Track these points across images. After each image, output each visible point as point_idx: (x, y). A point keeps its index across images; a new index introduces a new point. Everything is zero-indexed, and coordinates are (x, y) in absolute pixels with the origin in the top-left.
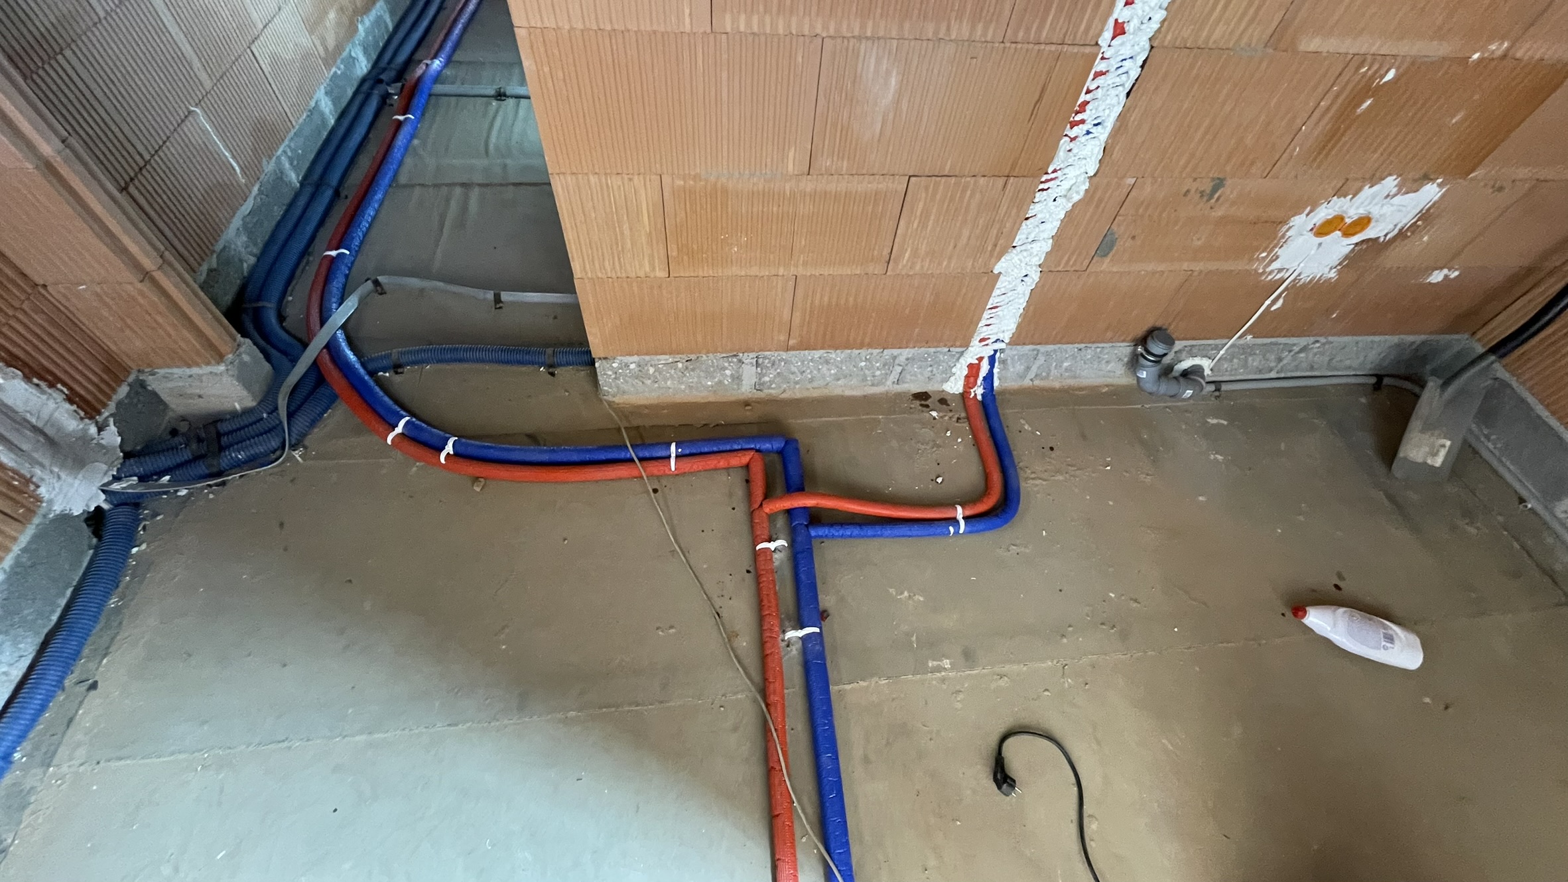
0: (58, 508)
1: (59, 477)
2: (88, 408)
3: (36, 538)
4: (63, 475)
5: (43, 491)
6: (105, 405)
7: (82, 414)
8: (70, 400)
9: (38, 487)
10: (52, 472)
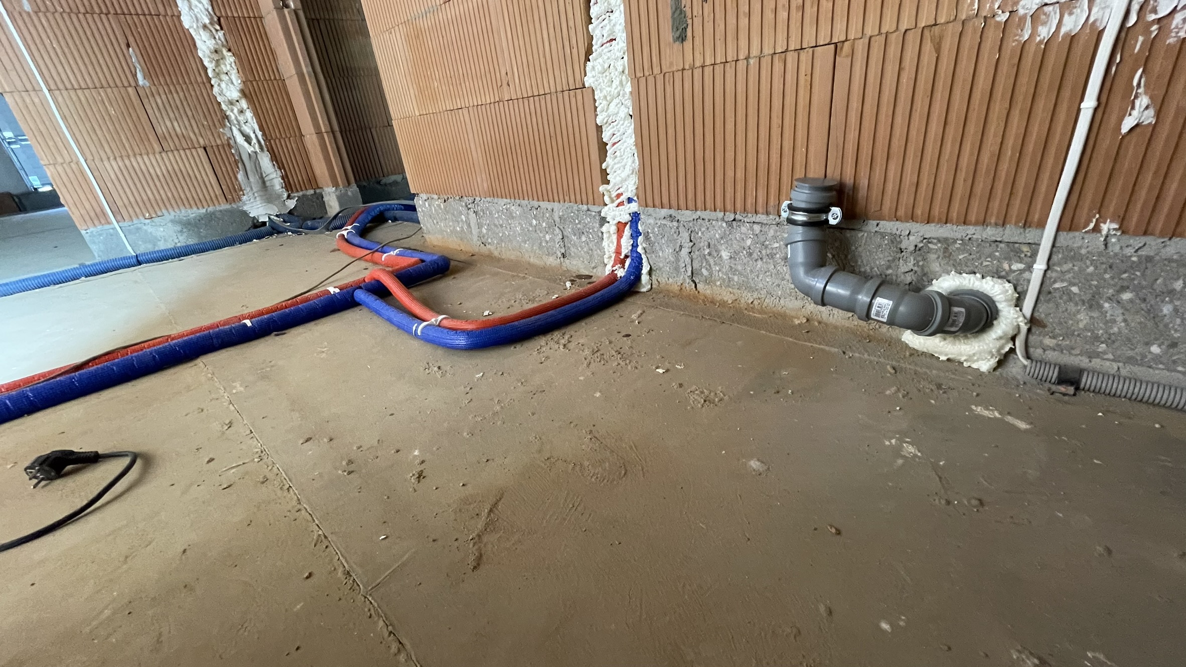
0: (245, 208)
1: (255, 198)
2: (288, 186)
3: (226, 211)
4: (258, 199)
5: (244, 198)
6: (297, 191)
7: (284, 185)
8: (283, 178)
9: (244, 195)
10: (254, 194)
